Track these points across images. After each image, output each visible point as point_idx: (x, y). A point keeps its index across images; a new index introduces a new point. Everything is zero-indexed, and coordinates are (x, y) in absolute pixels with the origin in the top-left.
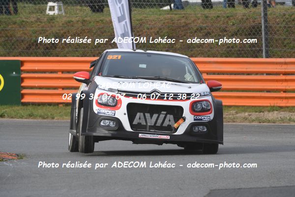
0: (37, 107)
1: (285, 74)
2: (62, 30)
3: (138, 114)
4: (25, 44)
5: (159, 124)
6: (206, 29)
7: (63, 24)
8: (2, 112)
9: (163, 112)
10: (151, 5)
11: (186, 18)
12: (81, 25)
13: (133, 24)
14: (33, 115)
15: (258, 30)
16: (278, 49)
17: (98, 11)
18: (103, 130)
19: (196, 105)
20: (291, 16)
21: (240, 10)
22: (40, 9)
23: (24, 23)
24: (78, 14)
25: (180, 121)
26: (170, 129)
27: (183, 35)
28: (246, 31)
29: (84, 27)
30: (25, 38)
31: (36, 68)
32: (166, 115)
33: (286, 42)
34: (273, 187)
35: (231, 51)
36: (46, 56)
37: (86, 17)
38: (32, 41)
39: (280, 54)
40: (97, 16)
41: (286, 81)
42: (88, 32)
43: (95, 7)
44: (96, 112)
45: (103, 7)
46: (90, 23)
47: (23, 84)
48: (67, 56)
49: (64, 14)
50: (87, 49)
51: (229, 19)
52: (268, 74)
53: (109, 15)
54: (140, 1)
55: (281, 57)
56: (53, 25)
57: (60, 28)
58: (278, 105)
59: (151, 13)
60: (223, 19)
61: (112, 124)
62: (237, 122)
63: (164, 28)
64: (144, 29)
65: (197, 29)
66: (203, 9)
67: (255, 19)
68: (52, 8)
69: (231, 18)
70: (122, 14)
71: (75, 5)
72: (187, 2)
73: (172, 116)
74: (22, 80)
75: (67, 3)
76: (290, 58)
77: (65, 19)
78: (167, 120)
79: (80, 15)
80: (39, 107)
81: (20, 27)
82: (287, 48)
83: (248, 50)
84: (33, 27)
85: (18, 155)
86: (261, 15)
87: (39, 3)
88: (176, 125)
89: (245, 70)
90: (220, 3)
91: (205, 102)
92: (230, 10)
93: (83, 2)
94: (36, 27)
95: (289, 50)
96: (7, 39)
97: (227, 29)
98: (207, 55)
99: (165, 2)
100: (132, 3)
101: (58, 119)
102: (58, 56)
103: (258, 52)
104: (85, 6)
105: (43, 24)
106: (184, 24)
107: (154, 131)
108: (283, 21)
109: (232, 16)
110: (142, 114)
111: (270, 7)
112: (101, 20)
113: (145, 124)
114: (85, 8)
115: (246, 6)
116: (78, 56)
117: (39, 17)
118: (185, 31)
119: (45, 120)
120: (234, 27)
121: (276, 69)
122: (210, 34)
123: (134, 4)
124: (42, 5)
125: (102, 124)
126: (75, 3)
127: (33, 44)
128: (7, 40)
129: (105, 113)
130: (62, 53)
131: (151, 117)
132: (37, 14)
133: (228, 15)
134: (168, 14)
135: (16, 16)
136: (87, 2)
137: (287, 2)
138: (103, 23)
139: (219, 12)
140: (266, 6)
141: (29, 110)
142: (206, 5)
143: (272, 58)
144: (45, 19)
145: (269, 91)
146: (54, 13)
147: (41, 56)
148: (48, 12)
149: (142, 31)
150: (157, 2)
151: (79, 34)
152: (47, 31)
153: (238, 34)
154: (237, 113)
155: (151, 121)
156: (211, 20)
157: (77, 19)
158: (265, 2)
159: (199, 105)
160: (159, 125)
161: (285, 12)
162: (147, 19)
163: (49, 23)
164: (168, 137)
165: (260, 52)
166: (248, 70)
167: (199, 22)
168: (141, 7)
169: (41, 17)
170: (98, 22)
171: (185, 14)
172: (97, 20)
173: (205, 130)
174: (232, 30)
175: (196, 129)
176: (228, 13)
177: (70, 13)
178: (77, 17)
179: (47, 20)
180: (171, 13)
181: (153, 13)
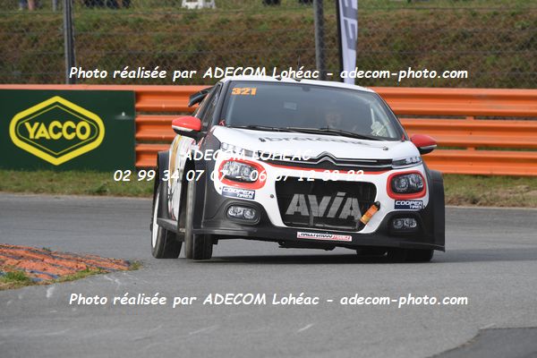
2: (211, 36)
3: (296, 197)
4: (143, 62)
5: (332, 214)
6: (472, 36)
7: (212, 26)
8: (102, 184)
9: (339, 194)
11: (437, 16)
12: (245, 27)
18: (233, 225)
19: (399, 182)
23: (141, 24)
24: (239, 8)
25: (371, 211)
26: (351, 224)
27: (431, 46)
29: (250, 31)
30: (143, 50)
31: (163, 106)
32: (345, 198)
35: (518, 76)
36: (181, 84)
37: (254, 13)
38: (157, 56)
40: (274, 12)
42: (259, 40)
44: (220, 192)
46: (262, 23)
47: (139, 135)
49: (214, 7)
51: (516, 19)
56: (194, 27)
57: (207, 34)
60: (503, 18)
61: (248, 214)
62: (528, 205)
63: (395, 33)
65: (457, 37)
69: (520, 16)
73: (355, 201)
74: (138, 126)
77: (215, 17)
78: (346, 207)
79: (242, 9)
81: (135, 31)
84: (158, 31)
85: (128, 263)
88: (364, 219)
91: (413, 176)
92: (517, 2)
94: (164, 31)
96: (110, 51)
97: (513, 36)
98: (474, 84)
105: (176, 25)
106: (432, 27)
107: (322, 226)
109: (521, 13)
110: (302, 196)
112: (281, 19)
113: (307, 214)
117: (169, 12)
118: (435, 40)
120: (525, 34)
122: (481, 46)
125: (230, 212)
127: (157, 61)
128: (111, 54)
129: (235, 195)
132: (167, 8)
133: (513, 11)
134: (404, 8)
135: (127, 11)
138: (285, 24)
139: (499, 6)
144: (181, 17)
146: (197, 6)
148: (185, 3)
151: (241, 44)
152: (183, 38)
153: (532, 45)
154: (528, 189)
155: (319, 209)
156: (483, 20)
157: (238, 16)
159: (403, 180)
160: (333, 216)
163: (188, 24)
164: (349, 239)
167: (461, 24)
169: (173, 13)
170: (276, 22)
171: (435, 9)
172: (275, 18)
173: (415, 225)
174: (521, 38)
175: (399, 224)
176: (513, 8)
177: (225, 6)
178: (237, 12)
179: (184, 18)
180: (410, 6)
181: (376, 5)
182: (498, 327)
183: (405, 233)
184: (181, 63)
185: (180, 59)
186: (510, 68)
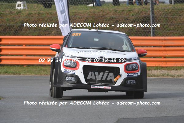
0: (10, 67)
1: (165, 46)
2: (26, 19)
3: (90, 73)
4: (2, 28)
5: (104, 79)
6: (115, 18)
7: (26, 15)
9: (106, 71)
10: (81, 3)
11: (103, 11)
12: (37, 16)
13: (70, 15)
14: (7, 72)
15: (148, 19)
16: (160, 31)
17: (48, 7)
18: (68, 83)
19: (129, 66)
20: (168, 10)
21: (137, 7)
22: (11, 6)
23: (1, 15)
24: (36, 9)
25: (118, 77)
26: (112, 82)
28: (141, 19)
29: (39, 17)
30: (2, 24)
32: (109, 73)
33: (165, 27)
34: (158, 117)
35: (131, 32)
36: (15, 35)
37: (41, 11)
38: (7, 26)
39: (162, 34)
40: (48, 10)
41: (165, 51)
42: (42, 20)
43: (46, 5)
44: (63, 71)
45: (52, 5)
46: (43, 14)
47: (1, 53)
48: (28, 35)
49: (27, 9)
50: (41, 31)
51: (130, 12)
52: (155, 46)
53: (55, 9)
54: (75, 1)
55: (162, 36)
56: (20, 16)
57: (24, 18)
58: (160, 66)
59: (81, 8)
60: (126, 12)
61: (73, 79)
63: (89, 18)
64: (77, 19)
65: (110, 19)
66: (113, 6)
67: (146, 12)
68: (19, 5)
69: (131, 11)
70: (63, 9)
71: (33, 3)
72: (104, 1)
73: (112, 74)
74: (1, 50)
75: (28, 2)
76: (168, 36)
77: (27, 12)
78: (109, 76)
79: (37, 9)
80: (11, 67)
82: (166, 30)
83: (142, 32)
84: (7, 17)
86: (150, 9)
87: (11, 2)
88: (115, 80)
89: (140, 44)
90: (124, 2)
91: (134, 64)
92: (130, 7)
93: (39, 1)
94: (10, 17)
95: (167, 31)
97: (129, 18)
99: (90, 1)
100: (69, 2)
101: (23, 75)
102: (23, 35)
103: (148, 33)
104: (40, 4)
105: (14, 15)
106: (102, 15)
107: (101, 83)
108: (164, 13)
109: (132, 10)
110: (93, 72)
111: (156, 5)
112: (50, 13)
113: (95, 79)
114: (40, 5)
115: (140, 4)
116: (36, 35)
117: (11, 11)
119: (15, 75)
120: (133, 17)
121: (159, 43)
122: (118, 22)
123: (71, 3)
124: (13, 3)
125: (67, 79)
126: (34, 2)
127: (7, 28)
129: (68, 72)
130: (26, 33)
131: (99, 74)
132: (10, 9)
133: (129, 10)
134: (92, 9)
136: (41, 2)
137: (166, 2)
138: (51, 15)
139: (124, 8)
140: (153, 4)
141: (5, 69)
142: (115, 3)
143: (157, 36)
145: (154, 57)
146: (21, 9)
147: (12, 35)
148: (17, 8)
149: (76, 19)
150: (85, 1)
152: (16, 19)
153: (136, 21)
155: (99, 77)
156: (119, 13)
157: (35, 12)
158: (152, 1)
159: (130, 66)
161: (165, 8)
162: (79, 12)
163: (18, 14)
164: (110, 88)
165: (149, 33)
166: (142, 44)
167: (111, 14)
168: (75, 5)
169: (13, 11)
170: (48, 14)
171: (102, 9)
172: (48, 13)
173: (135, 82)
174: (132, 19)
175: (129, 82)
176: (129, 9)
177: (31, 8)
178: (35, 11)
179: (16, 12)
180: (94, 8)
181: (83, 8)
182: (125, 118)
183: (131, 85)
184: (15, 28)
185: (15, 27)
186: (128, 29)
